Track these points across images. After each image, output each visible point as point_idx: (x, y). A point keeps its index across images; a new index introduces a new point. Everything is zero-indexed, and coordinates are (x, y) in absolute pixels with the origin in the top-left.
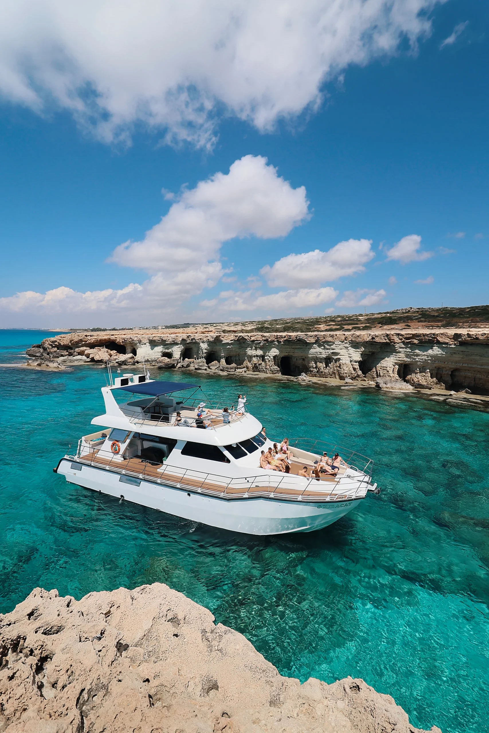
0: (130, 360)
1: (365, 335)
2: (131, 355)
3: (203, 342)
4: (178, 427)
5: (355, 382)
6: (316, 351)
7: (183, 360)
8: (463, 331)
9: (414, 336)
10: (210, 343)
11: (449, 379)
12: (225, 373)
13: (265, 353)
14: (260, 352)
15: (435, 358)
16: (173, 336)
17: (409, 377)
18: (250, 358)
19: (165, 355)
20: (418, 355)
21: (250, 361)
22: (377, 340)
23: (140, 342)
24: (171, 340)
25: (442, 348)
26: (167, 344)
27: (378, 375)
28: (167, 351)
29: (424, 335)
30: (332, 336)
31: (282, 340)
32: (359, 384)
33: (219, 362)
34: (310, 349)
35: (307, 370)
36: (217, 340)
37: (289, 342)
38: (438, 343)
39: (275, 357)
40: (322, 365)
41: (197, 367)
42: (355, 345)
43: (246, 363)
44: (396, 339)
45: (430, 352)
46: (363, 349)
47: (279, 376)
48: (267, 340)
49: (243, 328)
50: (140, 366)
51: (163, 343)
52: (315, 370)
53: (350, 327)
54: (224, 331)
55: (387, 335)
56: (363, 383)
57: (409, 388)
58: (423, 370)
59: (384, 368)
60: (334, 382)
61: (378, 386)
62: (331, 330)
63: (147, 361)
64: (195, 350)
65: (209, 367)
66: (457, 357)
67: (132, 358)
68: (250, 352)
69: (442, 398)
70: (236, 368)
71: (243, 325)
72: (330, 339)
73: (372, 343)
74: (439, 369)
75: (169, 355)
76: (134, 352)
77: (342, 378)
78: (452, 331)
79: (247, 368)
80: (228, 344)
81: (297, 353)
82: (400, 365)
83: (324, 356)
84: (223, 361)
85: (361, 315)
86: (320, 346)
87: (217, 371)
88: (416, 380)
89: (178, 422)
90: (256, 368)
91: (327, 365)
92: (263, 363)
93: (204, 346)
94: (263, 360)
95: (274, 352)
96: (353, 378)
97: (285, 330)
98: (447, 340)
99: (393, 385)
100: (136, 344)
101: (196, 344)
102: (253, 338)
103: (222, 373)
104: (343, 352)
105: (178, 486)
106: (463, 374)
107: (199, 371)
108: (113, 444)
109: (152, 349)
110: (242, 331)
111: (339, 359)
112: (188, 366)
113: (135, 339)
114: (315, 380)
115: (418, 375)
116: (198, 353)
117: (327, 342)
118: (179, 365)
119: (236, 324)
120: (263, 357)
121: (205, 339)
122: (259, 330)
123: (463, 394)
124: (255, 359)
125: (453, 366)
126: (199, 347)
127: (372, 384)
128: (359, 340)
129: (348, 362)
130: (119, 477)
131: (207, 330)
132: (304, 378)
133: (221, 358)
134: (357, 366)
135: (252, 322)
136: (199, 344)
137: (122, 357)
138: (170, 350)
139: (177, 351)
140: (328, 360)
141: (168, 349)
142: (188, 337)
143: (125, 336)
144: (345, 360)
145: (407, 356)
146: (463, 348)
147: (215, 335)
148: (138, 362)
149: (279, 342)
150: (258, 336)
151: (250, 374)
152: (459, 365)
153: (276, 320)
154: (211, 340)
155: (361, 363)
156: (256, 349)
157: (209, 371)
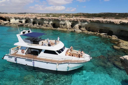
0: (9, 23)
1: (72, 19)
2: (8, 22)
3: (32, 19)
4: (42, 46)
5: (70, 30)
6: (61, 22)
7: (26, 23)
8: (91, 19)
9: (82, 20)
10: (33, 19)
11: (88, 29)
12: (38, 27)
13: (49, 22)
14: (47, 22)
15: (86, 25)
16: (22, 16)
17: (81, 29)
18: (45, 23)
19: (20, 22)
20: (83, 24)
21: (45, 24)
22: (75, 20)
23: (11, 18)
24: (21, 18)
25: (87, 23)
26: (20, 19)
27: (75, 28)
28: (20, 21)
29: (84, 20)
30: (65, 19)
31: (53, 19)
32: (71, 30)
33: (36, 24)
34: (60, 22)
35: (59, 27)
36: (36, 18)
37: (55, 20)
38: (87, 21)
39: (51, 23)
40: (63, 26)
41: (30, 25)
42: (70, 21)
43: (44, 25)
44: (79, 20)
45: (85, 23)
46: (72, 22)
47: (53, 28)
48: (49, 19)
49: (42, 15)
50: (12, 25)
51: (19, 18)
52: (61, 27)
53: (69, 17)
54: (37, 16)
55: (77, 19)
56: (72, 30)
57: (81, 31)
58: (83, 27)
59: (76, 27)
60: (65, 30)
61: (75, 31)
62: (64, 17)
63: (14, 23)
64: (29, 21)
65: (34, 26)
66: (90, 25)
67: (9, 22)
68: (45, 22)
69: (87, 33)
70: (41, 26)
71: (42, 14)
72: (65, 20)
73: (74, 21)
74: (86, 27)
75: (21, 22)
76: (9, 21)
77: (67, 29)
78: (89, 19)
79: (44, 26)
80: (39, 20)
81: (57, 23)
82: (79, 26)
83: (63, 24)
84: (38, 24)
85: (71, 14)
86: (62, 21)
87: (36, 27)
88: (82, 29)
89: (42, 45)
90: (47, 26)
91: (64, 26)
92: (48, 25)
93: (32, 20)
94: (49, 24)
95: (51, 22)
96: (69, 29)
97: (54, 16)
98: (88, 21)
99: (78, 30)
100: (10, 18)
101: (29, 19)
102: (45, 19)
103: (37, 27)
104: (67, 23)
105: (44, 61)
106: (91, 28)
107: (31, 27)
108: (22, 51)
109: (16, 20)
110: (42, 16)
111: (67, 24)
112: (27, 25)
113: (9, 17)
114: (61, 29)
115: (83, 28)
116: (30, 22)
117: (64, 20)
118: (25, 25)
119: (40, 14)
120: (48, 23)
121: (32, 18)
122: (46, 16)
123: (90, 32)
124: (46, 24)
125: (89, 26)
126: (30, 20)
127: (74, 30)
128: (71, 20)
129: (69, 25)
130: (25, 60)
131: (32, 15)
132: (59, 29)
133: (37, 23)
134: (70, 26)
135: (44, 14)
136: (30, 19)
137: (5, 22)
138: (21, 21)
139: (24, 21)
140: (64, 25)
141: (21, 20)
142: (27, 17)
143: (5, 16)
144: (68, 25)
145: (81, 24)
146: (91, 23)
147: (35, 17)
148: (11, 24)
149: (52, 20)
150: (47, 18)
151: (45, 28)
152: (90, 26)
153: (51, 14)
154: (34, 18)
155: (71, 25)
156: (46, 21)
157: (34, 27)
